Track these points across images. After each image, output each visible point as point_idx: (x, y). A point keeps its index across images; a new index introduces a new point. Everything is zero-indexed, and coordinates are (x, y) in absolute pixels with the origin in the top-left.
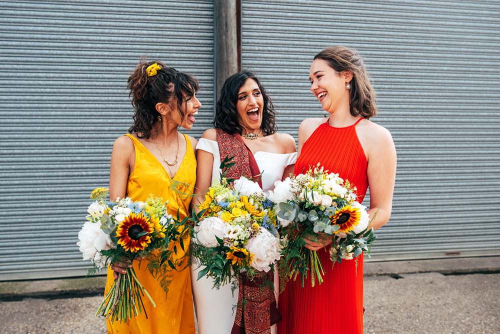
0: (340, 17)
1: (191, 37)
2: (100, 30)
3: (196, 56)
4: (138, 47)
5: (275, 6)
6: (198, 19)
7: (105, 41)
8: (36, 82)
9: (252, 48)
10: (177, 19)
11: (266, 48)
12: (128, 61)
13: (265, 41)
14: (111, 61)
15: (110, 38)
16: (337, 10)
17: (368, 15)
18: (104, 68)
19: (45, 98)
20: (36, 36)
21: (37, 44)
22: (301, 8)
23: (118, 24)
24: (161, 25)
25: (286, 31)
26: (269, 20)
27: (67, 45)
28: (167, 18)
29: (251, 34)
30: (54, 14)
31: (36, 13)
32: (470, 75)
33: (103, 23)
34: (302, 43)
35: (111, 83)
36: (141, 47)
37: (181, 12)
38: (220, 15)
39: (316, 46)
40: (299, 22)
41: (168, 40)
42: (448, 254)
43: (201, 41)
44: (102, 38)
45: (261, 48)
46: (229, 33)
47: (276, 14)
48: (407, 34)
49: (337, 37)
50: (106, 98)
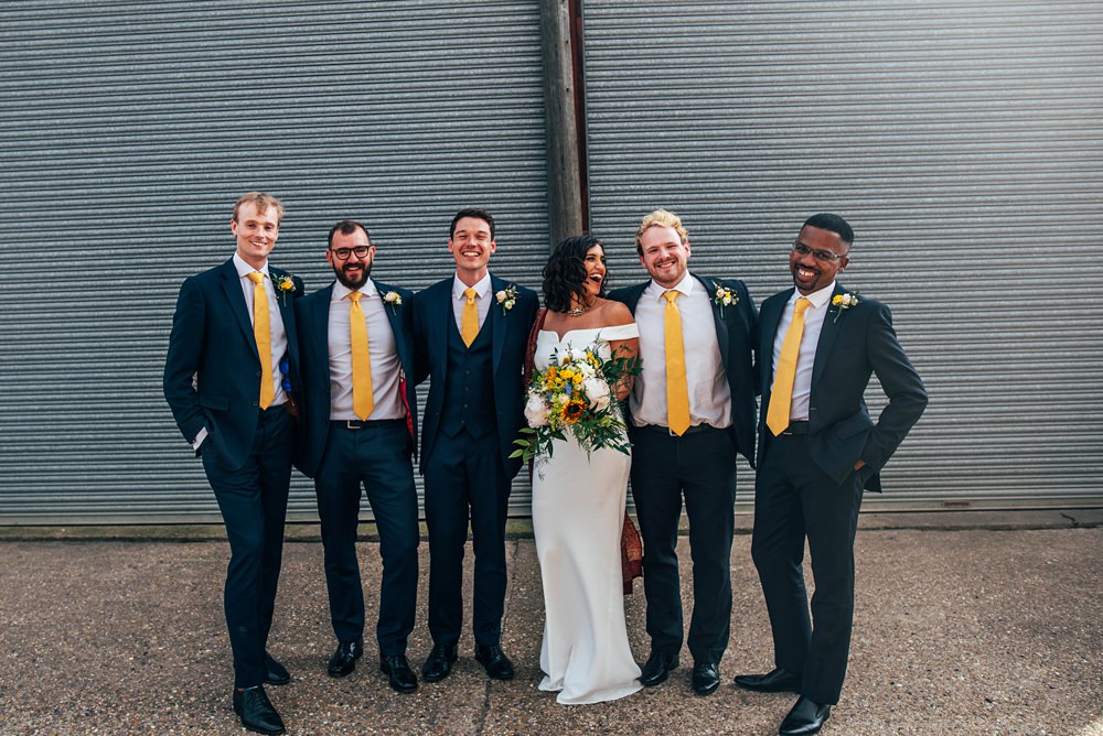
0: (742, 131)
1: (514, 179)
2: (387, 179)
3: (523, 205)
4: (439, 197)
5: (638, 124)
6: (524, 152)
7: (394, 192)
8: (306, 255)
9: (606, 188)
10: (493, 154)
11: (627, 188)
12: (426, 219)
13: (625, 177)
14: (404, 220)
15: (401, 188)
16: (738, 121)
17: (789, 125)
18: (395, 231)
19: (318, 275)
20: (304, 192)
21: (305, 203)
22: (679, 123)
23: (411, 167)
24: (471, 165)
25: (657, 159)
26: (630, 145)
27: (345, 201)
28: (479, 154)
29: (604, 167)
30: (327, 160)
31: (304, 161)
32: (976, 209)
33: (391, 168)
34: (683, 175)
35: (405, 251)
36: (443, 197)
37: (499, 143)
38: (553, 146)
39: (706, 178)
40: (677, 144)
41: (482, 185)
42: (947, 504)
43: (529, 184)
44: (390, 189)
45: (619, 188)
46: (567, 171)
47: (641, 134)
48: (858, 149)
49: (740, 163)
50: (398, 272)
